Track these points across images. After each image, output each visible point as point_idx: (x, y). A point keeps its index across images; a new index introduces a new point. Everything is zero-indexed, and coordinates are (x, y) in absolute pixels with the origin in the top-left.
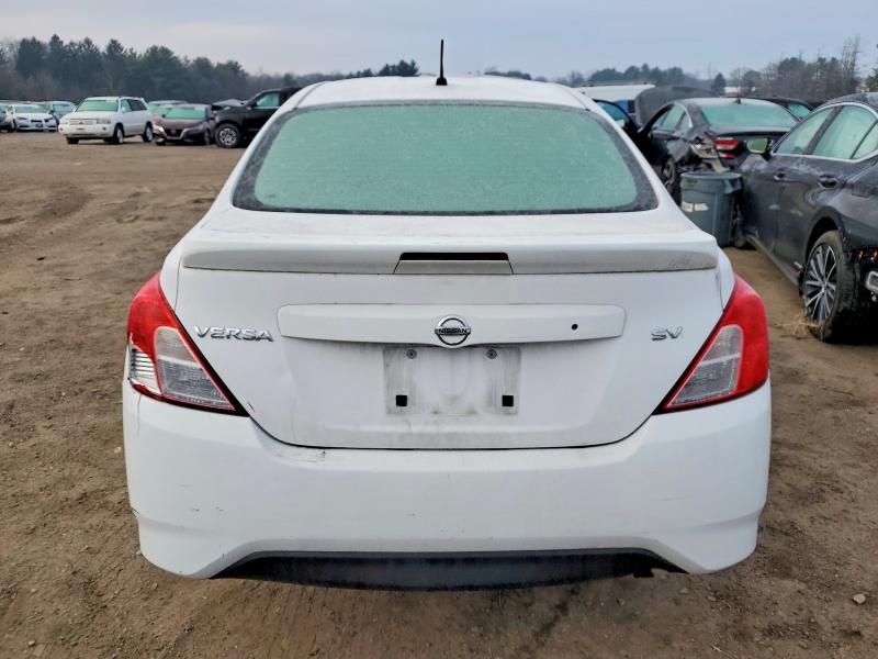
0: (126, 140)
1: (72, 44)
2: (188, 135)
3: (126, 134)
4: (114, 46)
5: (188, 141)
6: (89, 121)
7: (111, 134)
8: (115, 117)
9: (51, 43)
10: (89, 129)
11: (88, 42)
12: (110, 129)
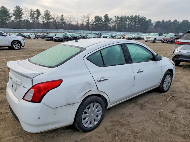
0: (156, 41)
1: (166, 21)
2: (169, 41)
3: (157, 40)
4: (175, 21)
5: (168, 42)
6: (149, 38)
7: (153, 40)
8: (155, 37)
9: (162, 22)
10: (149, 39)
11: (170, 20)
12: (153, 39)
